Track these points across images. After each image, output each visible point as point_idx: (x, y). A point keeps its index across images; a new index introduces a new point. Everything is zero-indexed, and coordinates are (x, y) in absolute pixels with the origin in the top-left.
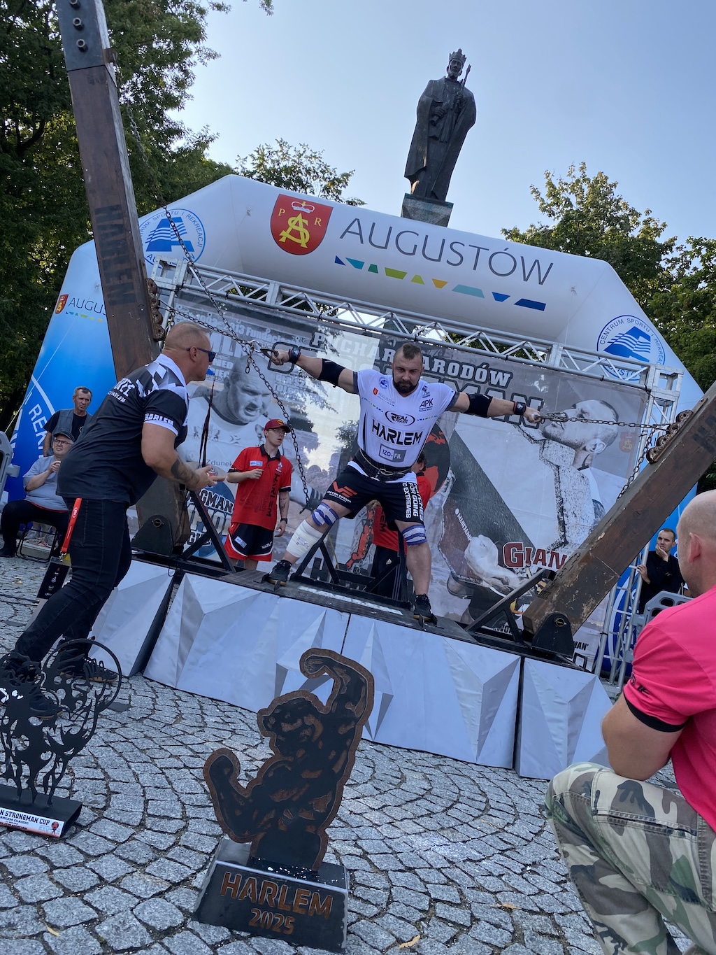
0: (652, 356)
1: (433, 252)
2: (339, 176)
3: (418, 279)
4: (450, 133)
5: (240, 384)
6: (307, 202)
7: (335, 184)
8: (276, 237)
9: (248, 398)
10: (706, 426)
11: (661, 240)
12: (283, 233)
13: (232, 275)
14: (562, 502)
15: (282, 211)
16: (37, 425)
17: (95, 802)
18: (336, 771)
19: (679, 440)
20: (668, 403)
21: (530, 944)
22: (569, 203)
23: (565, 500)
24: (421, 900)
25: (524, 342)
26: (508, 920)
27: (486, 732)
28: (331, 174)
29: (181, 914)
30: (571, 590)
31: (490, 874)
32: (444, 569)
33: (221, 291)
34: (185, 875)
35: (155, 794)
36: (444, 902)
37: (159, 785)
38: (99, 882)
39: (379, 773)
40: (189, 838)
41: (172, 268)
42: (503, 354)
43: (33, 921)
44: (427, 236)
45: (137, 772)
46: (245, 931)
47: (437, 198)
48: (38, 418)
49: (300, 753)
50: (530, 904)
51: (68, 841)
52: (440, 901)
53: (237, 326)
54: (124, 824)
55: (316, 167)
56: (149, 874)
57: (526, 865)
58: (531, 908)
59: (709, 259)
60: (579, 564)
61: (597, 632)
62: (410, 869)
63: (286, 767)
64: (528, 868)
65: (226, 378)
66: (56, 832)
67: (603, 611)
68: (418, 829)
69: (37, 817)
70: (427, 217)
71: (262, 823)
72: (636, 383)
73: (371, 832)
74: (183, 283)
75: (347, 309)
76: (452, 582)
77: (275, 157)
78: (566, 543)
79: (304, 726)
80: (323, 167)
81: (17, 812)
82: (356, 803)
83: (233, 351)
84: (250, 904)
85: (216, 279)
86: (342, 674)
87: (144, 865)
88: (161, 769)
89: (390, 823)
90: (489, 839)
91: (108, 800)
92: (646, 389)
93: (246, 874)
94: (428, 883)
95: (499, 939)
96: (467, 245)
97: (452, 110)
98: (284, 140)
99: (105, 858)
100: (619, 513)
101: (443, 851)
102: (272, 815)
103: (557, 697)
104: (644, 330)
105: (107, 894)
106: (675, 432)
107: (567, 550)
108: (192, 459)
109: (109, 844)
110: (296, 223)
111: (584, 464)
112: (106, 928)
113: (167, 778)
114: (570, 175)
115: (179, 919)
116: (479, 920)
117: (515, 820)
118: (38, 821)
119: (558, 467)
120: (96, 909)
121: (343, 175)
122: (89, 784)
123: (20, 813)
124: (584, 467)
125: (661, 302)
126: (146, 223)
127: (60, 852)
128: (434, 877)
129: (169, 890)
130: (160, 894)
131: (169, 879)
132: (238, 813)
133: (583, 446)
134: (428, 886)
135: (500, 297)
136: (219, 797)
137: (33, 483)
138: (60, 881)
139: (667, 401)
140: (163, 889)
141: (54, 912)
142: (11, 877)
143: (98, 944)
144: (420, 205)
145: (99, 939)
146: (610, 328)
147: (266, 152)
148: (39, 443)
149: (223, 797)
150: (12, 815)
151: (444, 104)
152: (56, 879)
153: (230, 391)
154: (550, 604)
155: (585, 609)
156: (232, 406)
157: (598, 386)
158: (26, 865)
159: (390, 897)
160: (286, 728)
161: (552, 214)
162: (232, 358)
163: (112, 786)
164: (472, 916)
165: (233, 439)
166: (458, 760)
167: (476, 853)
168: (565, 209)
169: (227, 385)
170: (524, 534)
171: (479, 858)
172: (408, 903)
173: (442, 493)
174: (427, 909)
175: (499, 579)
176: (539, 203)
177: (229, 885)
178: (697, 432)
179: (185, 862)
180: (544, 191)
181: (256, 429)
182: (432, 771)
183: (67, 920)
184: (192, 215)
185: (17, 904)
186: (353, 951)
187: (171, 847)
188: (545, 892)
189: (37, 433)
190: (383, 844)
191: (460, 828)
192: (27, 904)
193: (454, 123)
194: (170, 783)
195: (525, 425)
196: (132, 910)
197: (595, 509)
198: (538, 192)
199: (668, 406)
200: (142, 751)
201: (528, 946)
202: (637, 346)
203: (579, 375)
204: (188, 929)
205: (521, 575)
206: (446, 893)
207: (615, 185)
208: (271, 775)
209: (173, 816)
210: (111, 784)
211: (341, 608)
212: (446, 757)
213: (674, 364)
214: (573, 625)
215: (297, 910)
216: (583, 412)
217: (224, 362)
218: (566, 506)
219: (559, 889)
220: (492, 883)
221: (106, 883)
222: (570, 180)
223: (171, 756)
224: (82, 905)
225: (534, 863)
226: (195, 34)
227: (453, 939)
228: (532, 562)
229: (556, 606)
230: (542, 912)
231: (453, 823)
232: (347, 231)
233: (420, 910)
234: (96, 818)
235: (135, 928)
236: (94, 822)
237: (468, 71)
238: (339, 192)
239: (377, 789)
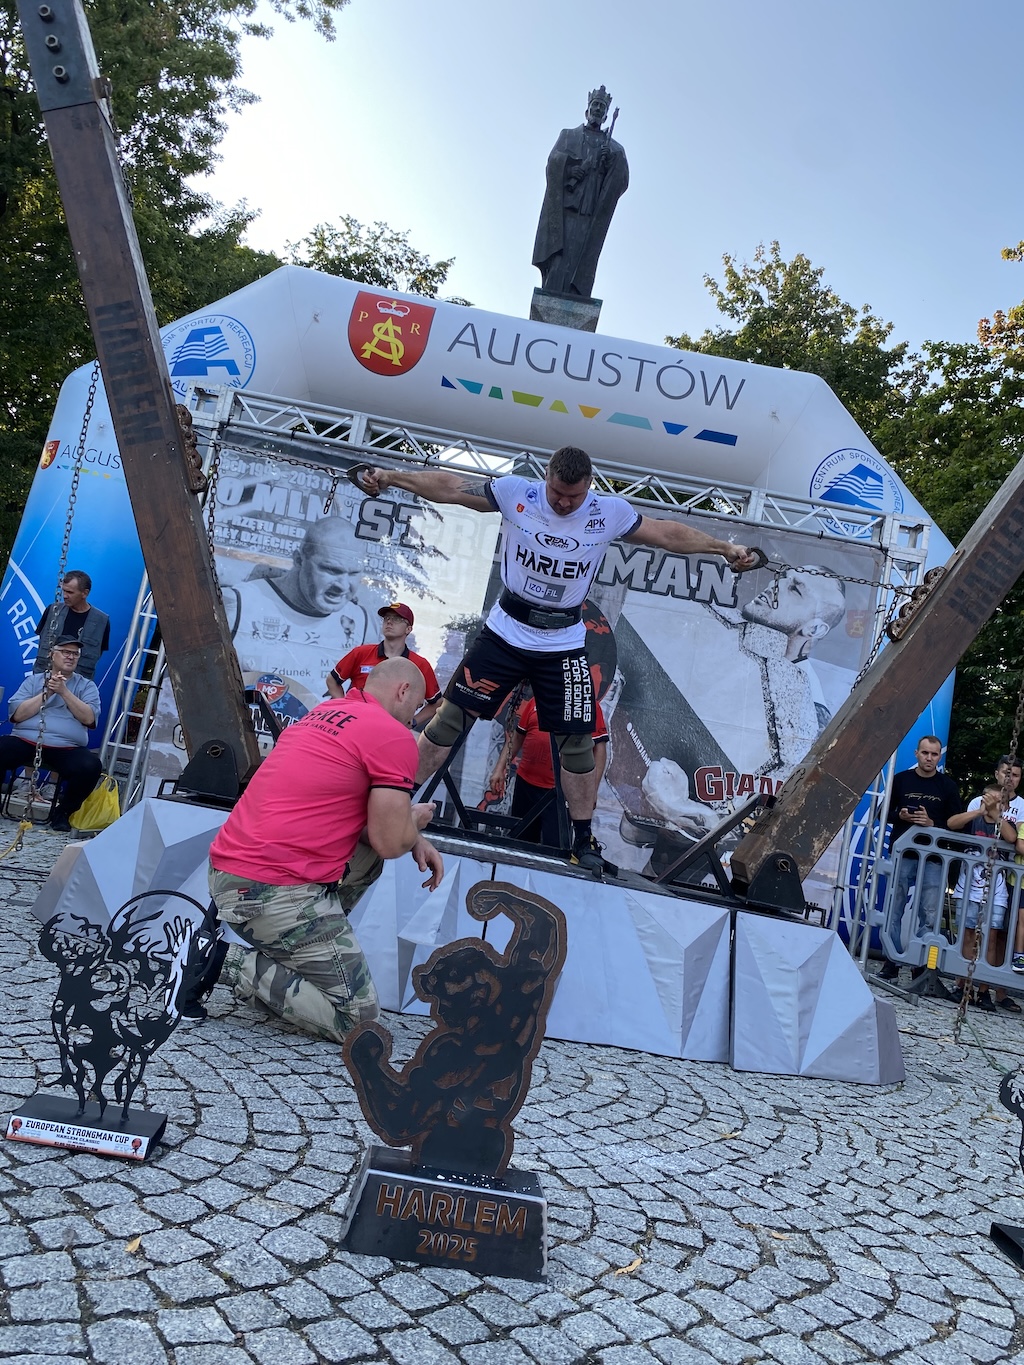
0: (886, 504)
1: (578, 367)
2: (432, 266)
3: (559, 406)
4: (594, 202)
5: (317, 559)
6: (399, 302)
7: (429, 277)
8: (357, 351)
9: (329, 579)
10: (965, 588)
11: (887, 347)
12: (366, 346)
13: (299, 406)
14: (773, 708)
15: (364, 315)
16: (21, 629)
17: (180, 1117)
18: (522, 1044)
19: (930, 609)
20: (912, 566)
21: (782, 1266)
22: (758, 299)
23: (776, 705)
24: (635, 1220)
25: (712, 488)
26: (752, 1239)
27: (692, 1014)
28: (422, 264)
29: (324, 1245)
30: (797, 820)
31: (721, 1188)
32: (615, 807)
33: (285, 429)
34: (320, 1200)
35: (259, 1105)
36: (665, 1221)
37: (262, 1096)
38: (207, 1210)
39: (555, 1074)
40: (316, 1156)
41: (212, 399)
42: (685, 506)
43: (130, 1259)
44: (569, 347)
45: (230, 1080)
46: (412, 1261)
47: (579, 293)
48: (21, 618)
49: (472, 1022)
50: (778, 1221)
51: (155, 1164)
52: (659, 1220)
53: (309, 477)
54: (225, 1142)
55: (400, 254)
56: (270, 1199)
57: (767, 1177)
58: (779, 1225)
59: (954, 372)
60: (806, 784)
61: (829, 886)
62: (614, 1185)
63: (454, 1041)
64: (770, 1180)
65: (296, 551)
66: (138, 1152)
67: (836, 857)
68: (617, 1138)
69: (111, 1133)
70: (567, 319)
71: (425, 1120)
72: (868, 541)
73: (556, 1144)
74: (229, 419)
75: (464, 449)
76: (627, 825)
77: (340, 242)
78: (781, 764)
79: (476, 986)
80: (409, 255)
81: (83, 1128)
82: (530, 1110)
83: (305, 512)
84: (416, 1225)
85: (277, 412)
86: (523, 914)
87: (263, 1190)
88: (261, 1075)
89: (580, 1132)
90: (717, 1148)
91: (198, 1114)
92: (881, 548)
93: (410, 1185)
94: (641, 1200)
95: (743, 1262)
96: (625, 357)
97: (595, 170)
98: (353, 217)
99: (208, 1182)
100: (855, 710)
101: (653, 1162)
102: (437, 1107)
103: (784, 962)
104: (873, 469)
105: (221, 1223)
106: (923, 597)
107: (782, 774)
108: (252, 668)
109: (210, 1165)
110: (385, 331)
111: (800, 654)
112: (228, 1263)
113: (271, 1086)
114: (757, 259)
115: (323, 1250)
116: (714, 1240)
117: (744, 1124)
118: (114, 1139)
119: (765, 660)
120: (210, 1242)
121: (438, 265)
122: (168, 1097)
123: (87, 1129)
124: (801, 658)
125: (891, 432)
126: (170, 335)
127: (146, 1177)
128: (647, 1192)
129: (301, 1217)
130: (291, 1222)
131: (300, 1203)
132: (392, 1107)
133: (799, 630)
134: (641, 1203)
135: (674, 429)
136: (366, 1086)
137: (26, 710)
138: (156, 1211)
139: (910, 563)
140: (294, 1217)
141: (155, 1246)
142: (87, 1208)
143: (222, 1281)
144: (556, 303)
145: (221, 1275)
146: (827, 467)
147: (327, 234)
148: (24, 656)
149: (370, 1087)
150: (76, 1132)
151: (584, 162)
152: (149, 1208)
153: (303, 570)
154: (768, 840)
155: (817, 845)
156: (306, 590)
157: (816, 546)
158: (105, 1193)
159: (594, 1217)
160: (452, 989)
161: (734, 313)
162: (304, 523)
163: (200, 1098)
164: (705, 1236)
165: (309, 638)
166: (659, 1056)
167: (699, 1165)
168: (754, 306)
169: (298, 561)
170: (722, 754)
171: (703, 1170)
172: (619, 1223)
173: (608, 702)
174: (644, 1230)
175: (691, 818)
176: (716, 298)
177: (388, 1200)
178: (953, 596)
179: (317, 1183)
180: (723, 283)
181: (342, 622)
182: (624, 1070)
183: (174, 1255)
184: (236, 324)
185: (103, 1240)
186: (556, 1280)
187: (294, 1167)
188: (794, 1207)
189: (21, 640)
190: (575, 1157)
191: (673, 1136)
192: (117, 1238)
193: (598, 189)
194: (277, 1092)
195: (718, 604)
196: (257, 1241)
197: (818, 716)
198: (715, 283)
199: (912, 570)
200: (231, 1055)
201: (781, 1268)
202: (864, 490)
203: (789, 531)
204: (336, 1261)
205: (721, 812)
206: (667, 1211)
207: (820, 272)
208: (434, 1053)
209: (289, 1131)
210: (197, 1095)
211: (482, 858)
212: (640, 1052)
213: (917, 514)
214: (801, 868)
215: (481, 1229)
216: (796, 582)
217: (292, 528)
218: (779, 713)
219: (814, 1203)
220: (725, 1198)
221: (216, 1211)
222: (758, 267)
223: (271, 1060)
224: (190, 1237)
225: (776, 1174)
226: (226, 68)
227: (682, 1265)
228: (735, 792)
229: (777, 843)
230: (794, 1229)
231: (663, 1130)
232: (457, 340)
233: (635, 1232)
234: (186, 1136)
235: (266, 1262)
236: (185, 1140)
237: (616, 116)
238: (435, 290)
239: (557, 1093)
